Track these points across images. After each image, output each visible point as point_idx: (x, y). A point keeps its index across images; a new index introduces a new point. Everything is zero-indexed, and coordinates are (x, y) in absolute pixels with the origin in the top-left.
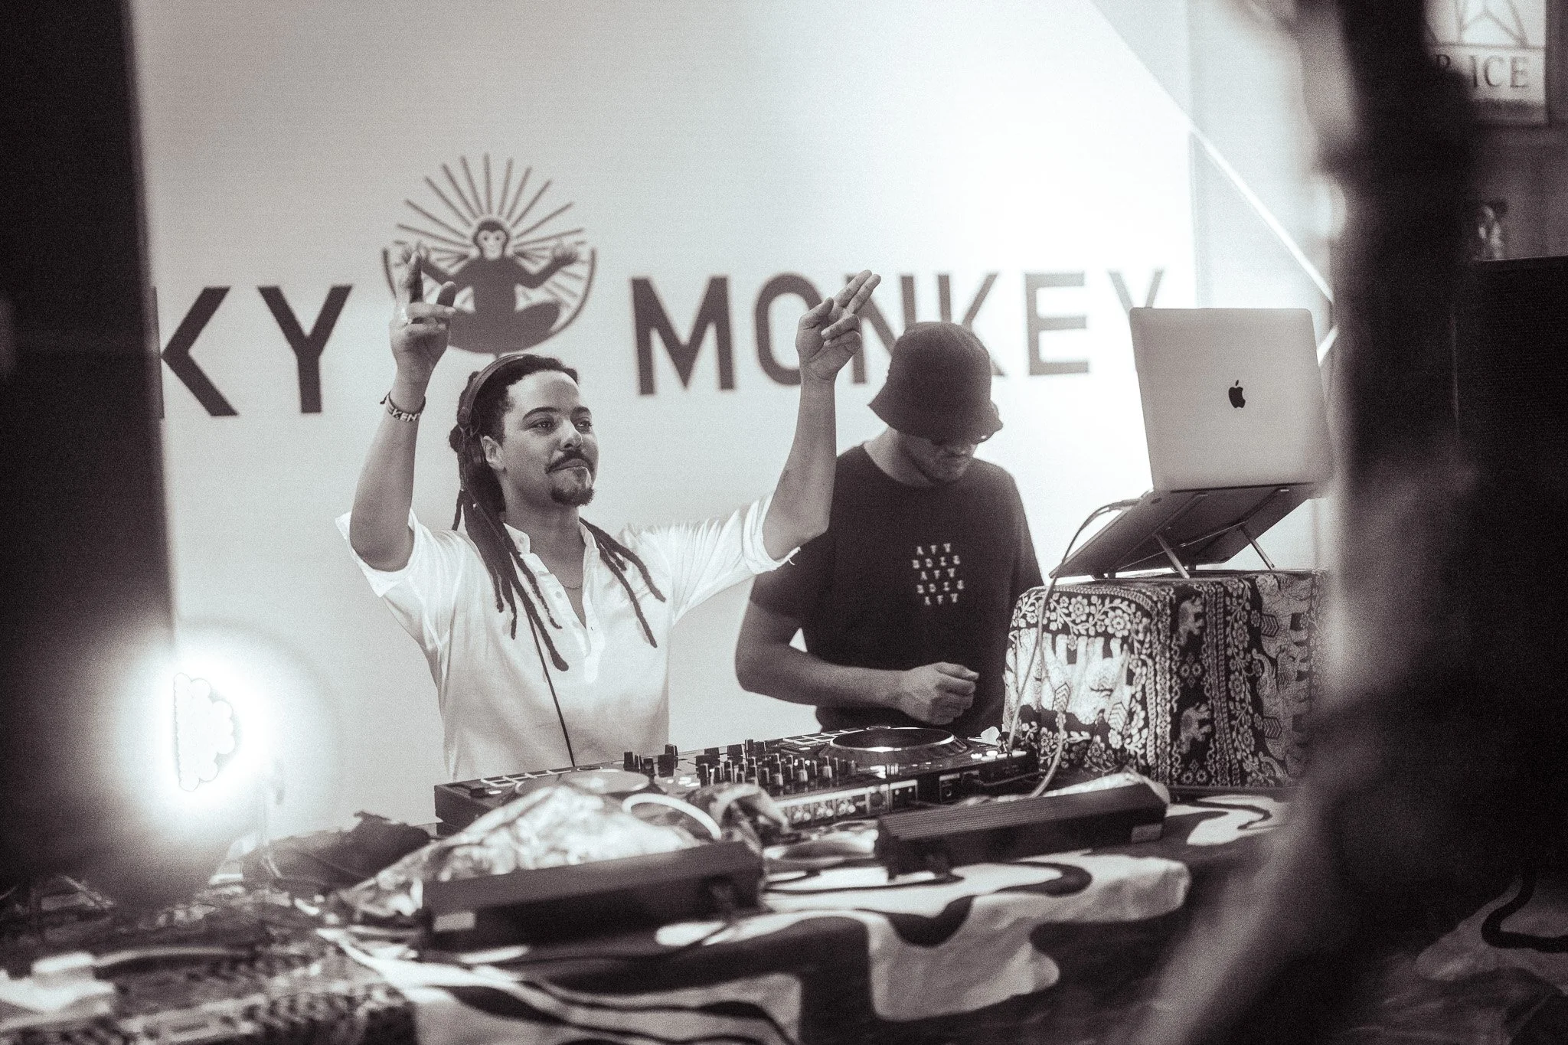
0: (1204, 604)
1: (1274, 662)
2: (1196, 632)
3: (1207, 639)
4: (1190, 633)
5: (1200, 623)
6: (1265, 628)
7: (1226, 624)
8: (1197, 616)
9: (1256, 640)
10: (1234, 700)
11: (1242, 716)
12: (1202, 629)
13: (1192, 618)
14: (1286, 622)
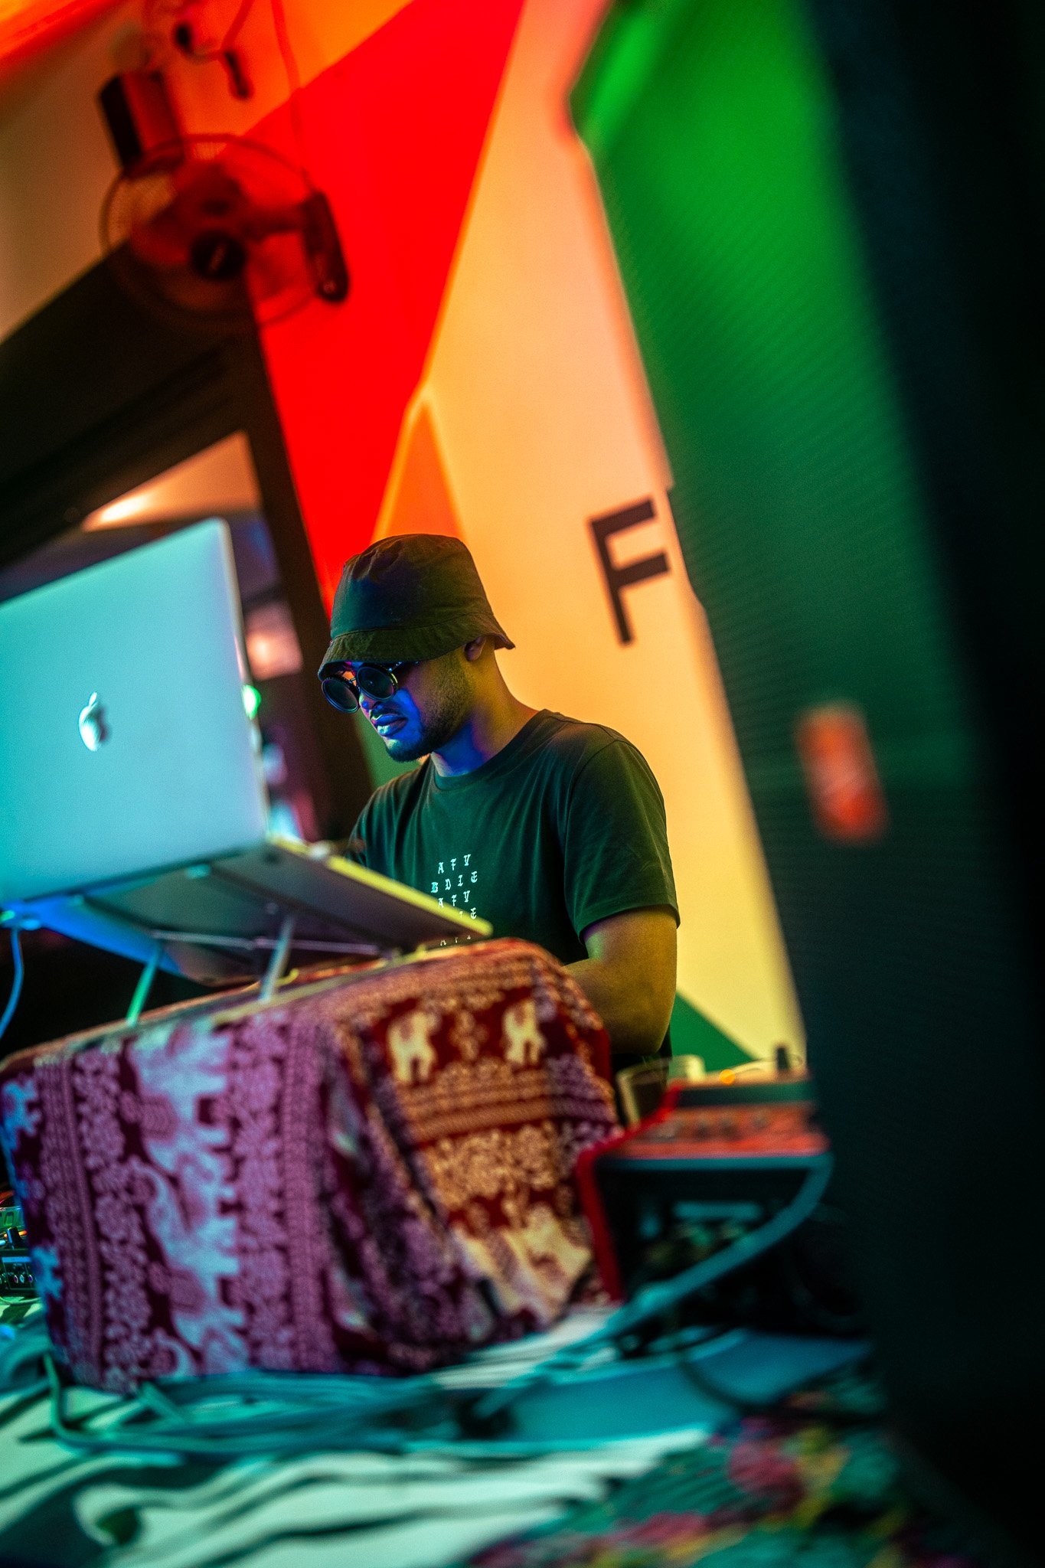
0: (40, 1086)
1: (174, 1181)
2: (31, 1130)
3: (49, 1143)
4: (22, 1134)
5: (36, 1116)
6: (148, 1123)
7: (79, 1117)
8: (31, 1106)
9: (134, 1142)
10: (107, 1240)
11: (125, 1267)
12: (41, 1126)
13: (21, 1110)
14: (187, 1111)
